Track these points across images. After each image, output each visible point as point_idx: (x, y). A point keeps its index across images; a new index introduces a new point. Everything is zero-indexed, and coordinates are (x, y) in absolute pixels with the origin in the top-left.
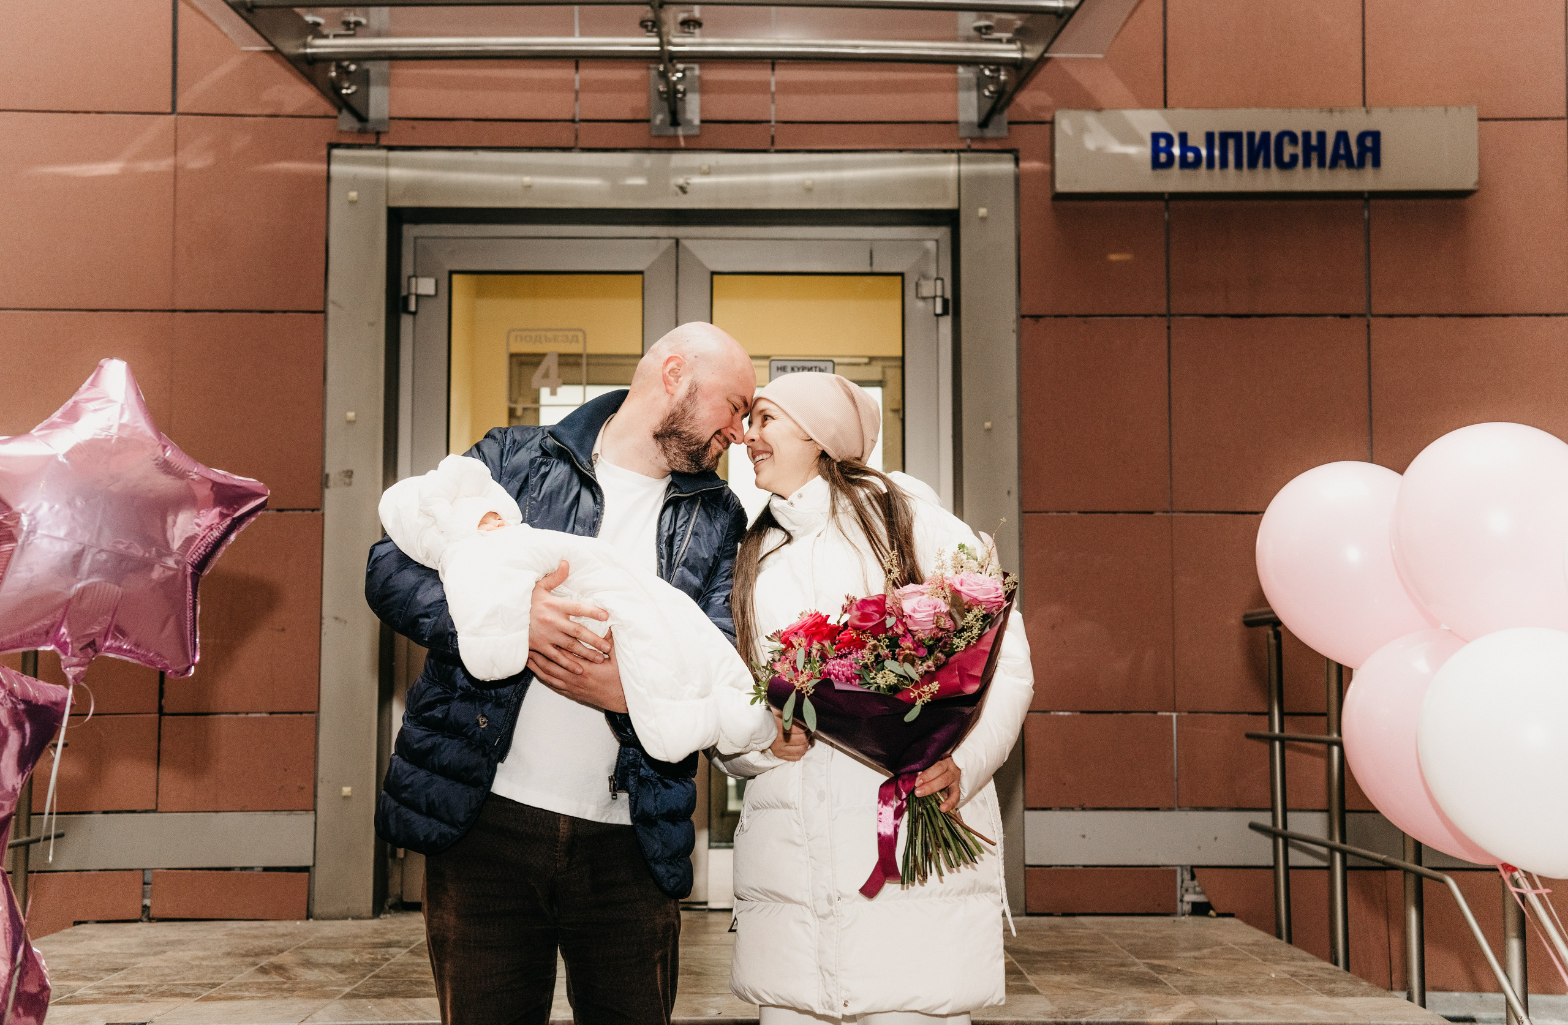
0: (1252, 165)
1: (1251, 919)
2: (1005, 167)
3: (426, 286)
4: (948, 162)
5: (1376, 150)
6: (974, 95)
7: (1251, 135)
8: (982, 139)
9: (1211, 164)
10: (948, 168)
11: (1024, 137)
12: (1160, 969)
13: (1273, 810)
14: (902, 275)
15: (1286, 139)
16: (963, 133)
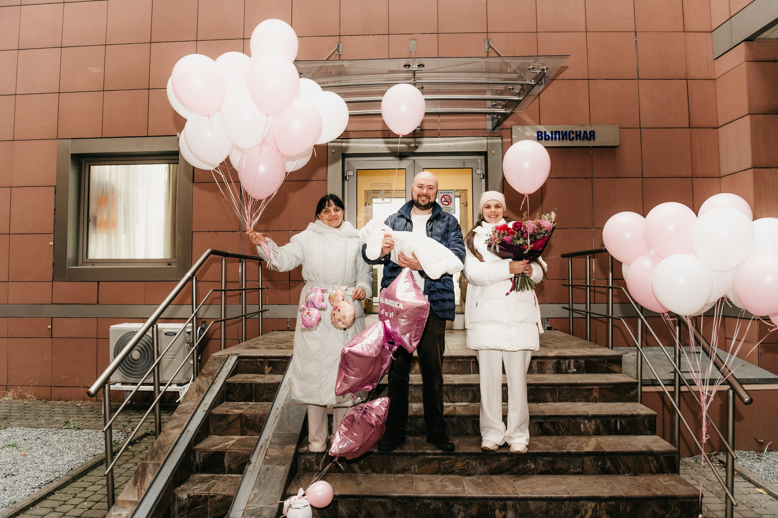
0: (563, 139)
1: (563, 330)
2: (499, 140)
3: (351, 173)
4: (484, 139)
5: (594, 135)
6: (491, 122)
7: (562, 132)
8: (493, 133)
9: (552, 139)
10: (484, 141)
11: (504, 132)
12: (546, 343)
13: (569, 304)
14: (472, 168)
15: (571, 133)
16: (488, 132)
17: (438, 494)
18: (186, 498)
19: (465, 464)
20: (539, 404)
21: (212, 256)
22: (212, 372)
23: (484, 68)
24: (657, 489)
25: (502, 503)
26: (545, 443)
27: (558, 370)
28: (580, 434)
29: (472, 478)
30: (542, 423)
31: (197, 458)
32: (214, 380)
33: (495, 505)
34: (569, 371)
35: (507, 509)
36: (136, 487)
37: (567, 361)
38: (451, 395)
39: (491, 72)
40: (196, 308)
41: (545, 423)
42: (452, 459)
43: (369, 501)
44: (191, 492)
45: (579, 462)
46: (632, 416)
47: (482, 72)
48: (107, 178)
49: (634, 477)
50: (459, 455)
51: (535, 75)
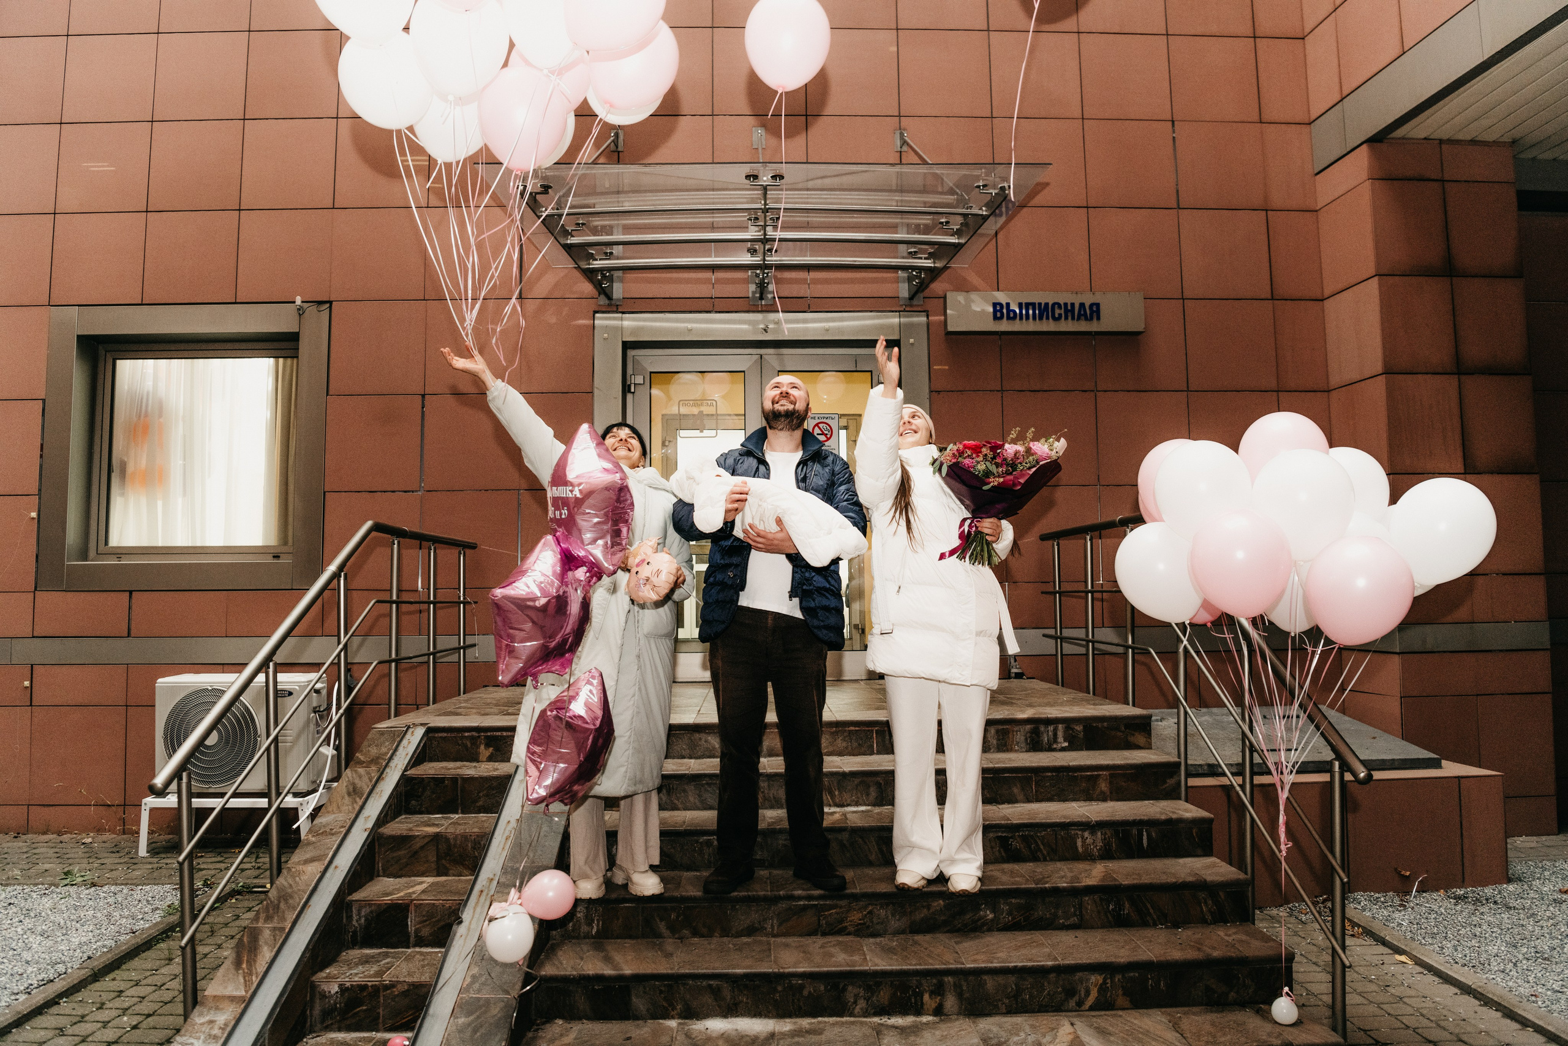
0: (1041, 318)
1: (1043, 679)
2: (923, 319)
3: (639, 379)
4: (895, 317)
5: (1098, 312)
6: (906, 285)
7: (1040, 304)
8: (911, 306)
9: (1021, 318)
10: (894, 320)
11: (932, 305)
12: (1012, 698)
13: (1055, 627)
14: (871, 371)
15: (1056, 307)
16: (901, 303)
17: (818, 967)
18: (337, 992)
19: (866, 915)
20: (1001, 806)
21: (374, 534)
22: (378, 758)
23: (894, 182)
24: (1214, 948)
25: (934, 981)
26: (1012, 873)
27: (1035, 745)
28: (1076, 857)
29: (878, 940)
30: (1006, 839)
31: (355, 917)
32: (382, 773)
33: (921, 984)
34: (1055, 746)
35: (944, 990)
36: (241, 971)
37: (1051, 728)
38: (837, 793)
39: (908, 191)
40: (346, 633)
41: (1011, 838)
42: (841, 907)
43: (688, 984)
44: (347, 979)
45: (1074, 906)
46: (1170, 822)
47: (890, 191)
48: (149, 384)
49: (1175, 931)
50: (855, 897)
51: (988, 198)
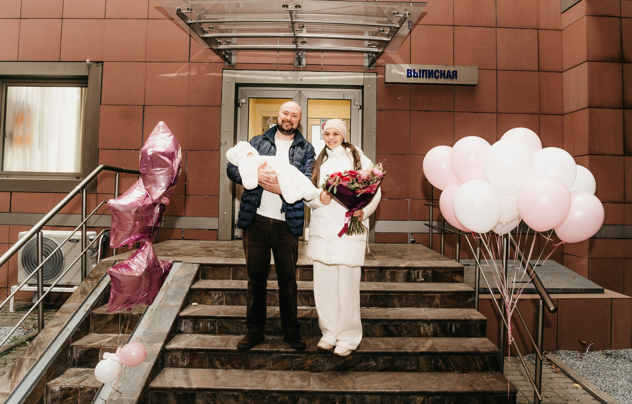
0: (429, 77)
1: (424, 244)
2: (374, 76)
3: (243, 101)
4: (361, 75)
5: (456, 75)
6: (367, 60)
7: (429, 70)
8: (369, 70)
9: (420, 77)
10: (361, 76)
11: (379, 69)
12: (403, 255)
13: (430, 221)
14: (351, 100)
15: (437, 72)
16: (365, 68)
17: (286, 388)
18: (59, 391)
19: (314, 362)
20: (388, 309)
21: (104, 171)
22: (98, 276)
23: (363, 11)
24: (479, 385)
25: (341, 397)
26: (388, 343)
27: (408, 279)
28: (420, 336)
29: (319, 374)
30: (387, 326)
31: (75, 353)
32: (99, 283)
33: (335, 398)
34: (418, 280)
35: (346, 401)
36: (10, 380)
37: (416, 272)
38: (310, 300)
39: (369, 16)
40: (86, 217)
41: (389, 325)
42: (302, 357)
43: (223, 394)
44: (64, 385)
45: (415, 361)
46: (466, 320)
47: (361, 15)
48: (24, 98)
49: (462, 375)
50: (309, 353)
51: (399, 19)
